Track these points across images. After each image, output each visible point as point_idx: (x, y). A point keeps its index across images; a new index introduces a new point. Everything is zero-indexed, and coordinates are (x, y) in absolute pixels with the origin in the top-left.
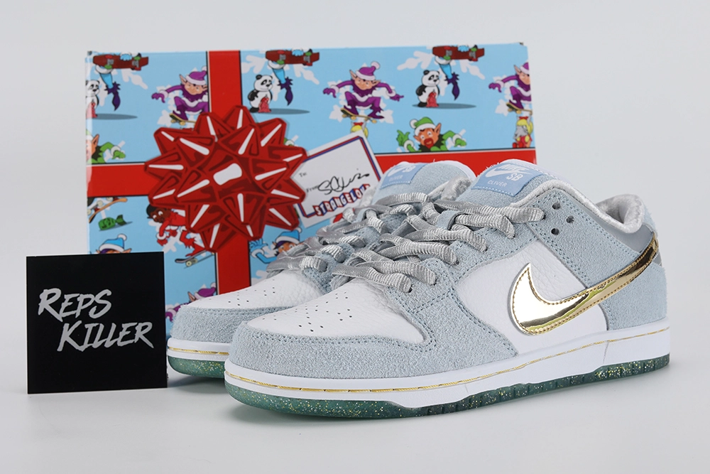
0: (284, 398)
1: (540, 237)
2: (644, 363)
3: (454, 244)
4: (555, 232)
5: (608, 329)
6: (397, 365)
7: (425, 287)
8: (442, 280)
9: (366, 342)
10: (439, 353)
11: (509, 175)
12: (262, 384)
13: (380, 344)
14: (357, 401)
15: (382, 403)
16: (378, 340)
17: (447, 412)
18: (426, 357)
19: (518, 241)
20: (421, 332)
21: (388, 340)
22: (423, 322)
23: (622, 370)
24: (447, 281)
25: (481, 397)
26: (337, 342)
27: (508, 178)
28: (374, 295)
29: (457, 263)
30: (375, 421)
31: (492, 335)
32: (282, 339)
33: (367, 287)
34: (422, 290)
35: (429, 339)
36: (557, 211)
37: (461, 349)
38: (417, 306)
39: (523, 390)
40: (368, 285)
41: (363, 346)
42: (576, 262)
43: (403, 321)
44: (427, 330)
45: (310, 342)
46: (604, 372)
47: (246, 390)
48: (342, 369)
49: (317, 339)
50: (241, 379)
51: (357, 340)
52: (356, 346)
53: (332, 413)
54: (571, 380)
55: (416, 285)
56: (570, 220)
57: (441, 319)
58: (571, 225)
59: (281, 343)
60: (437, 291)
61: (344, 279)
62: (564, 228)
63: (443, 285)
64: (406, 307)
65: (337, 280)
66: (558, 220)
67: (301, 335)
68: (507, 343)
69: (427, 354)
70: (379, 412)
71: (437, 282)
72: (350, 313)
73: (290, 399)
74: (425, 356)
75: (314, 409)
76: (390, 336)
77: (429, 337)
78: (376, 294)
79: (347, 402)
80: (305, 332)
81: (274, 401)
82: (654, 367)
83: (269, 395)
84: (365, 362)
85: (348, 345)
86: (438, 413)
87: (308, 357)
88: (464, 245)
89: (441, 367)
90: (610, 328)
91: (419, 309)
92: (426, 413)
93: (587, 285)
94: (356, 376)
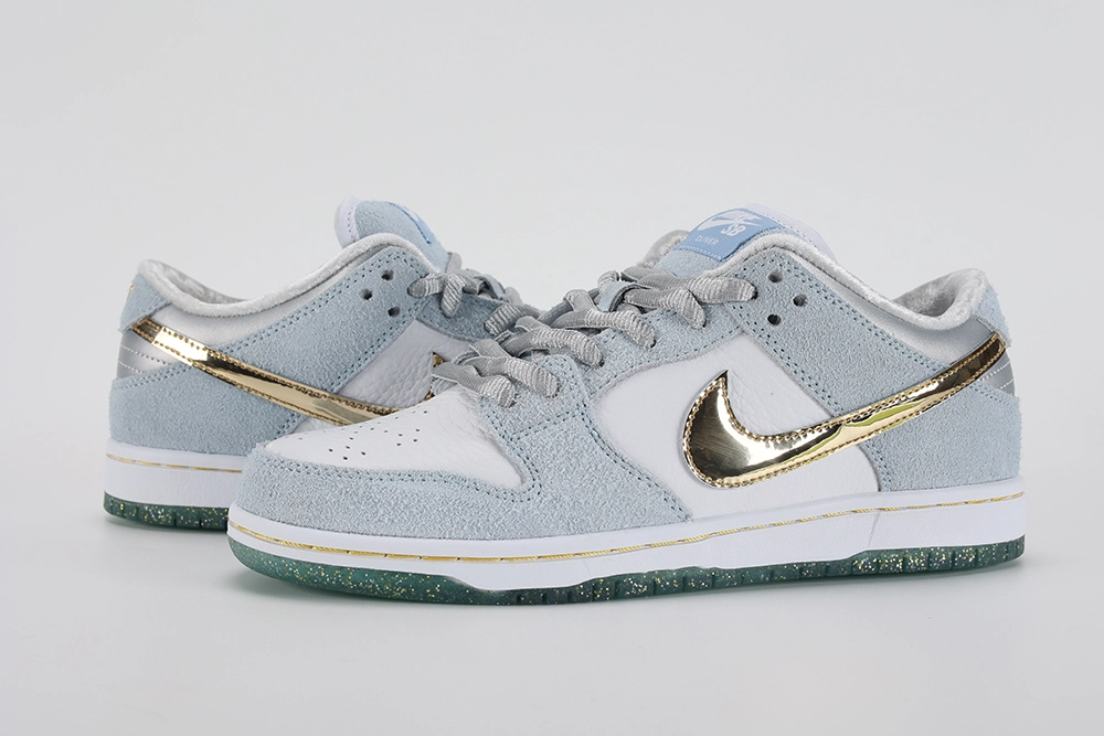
0: (286, 560)
1: (746, 327)
2: (954, 552)
3: (604, 333)
4: (774, 320)
5: (880, 490)
6: (468, 520)
7: (536, 400)
8: (567, 390)
9: (423, 480)
10: (542, 506)
11: (726, 227)
12: (288, 544)
13: (446, 485)
14: (396, 573)
15: (438, 578)
16: (444, 478)
17: (552, 603)
18: (520, 511)
19: (709, 333)
20: (518, 470)
21: (459, 480)
22: (524, 456)
23: (905, 561)
24: (575, 391)
25: (617, 583)
26: (377, 478)
27: (723, 232)
29: (601, 364)
30: (428, 605)
31: (643, 484)
34: (531, 404)
35: (529, 482)
36: (775, 285)
37: (582, 501)
38: (519, 428)
39: (703, 578)
41: (418, 487)
42: (812, 374)
44: (530, 467)
45: (336, 474)
46: (871, 560)
48: (376, 520)
49: (347, 472)
51: (411, 476)
52: (407, 486)
53: (359, 588)
54: (801, 570)
55: (523, 396)
56: (799, 302)
57: (555, 452)
58: (801, 309)
59: (292, 473)
60: (557, 406)
62: (788, 313)
63: (568, 398)
64: (501, 430)
66: (777, 299)
68: (671, 500)
69: (521, 506)
70: (433, 592)
71: (559, 393)
72: (418, 435)
74: (518, 508)
75: (331, 581)
76: (466, 473)
77: (530, 478)
81: (273, 563)
82: (976, 560)
83: (268, 554)
84: (415, 511)
85: (394, 483)
86: (535, 603)
87: (327, 498)
88: (619, 337)
89: (545, 529)
90: (884, 488)
91: (522, 435)
92: (514, 599)
93: (832, 412)
94: (398, 533)
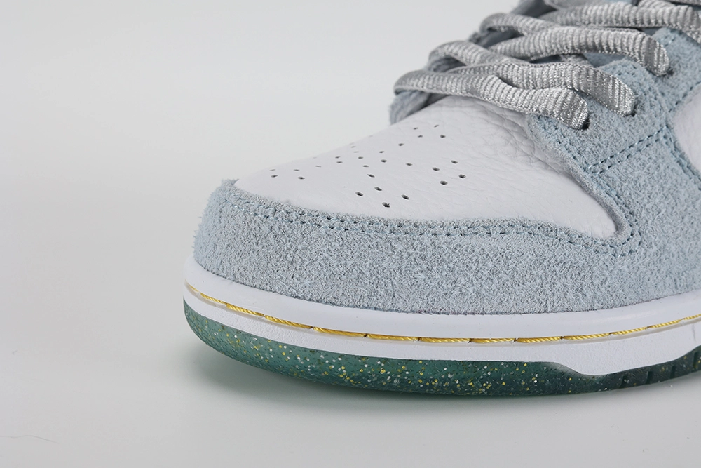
0: (327, 354)
3: (659, 34)
6: (570, 285)
7: (616, 120)
8: (647, 107)
9: (503, 233)
10: (647, 259)
12: (277, 322)
13: (533, 238)
15: (536, 366)
18: (625, 267)
20: (611, 214)
22: (614, 193)
26: (444, 233)
28: (501, 132)
29: (670, 72)
32: (325, 223)
33: (484, 116)
34: (610, 127)
35: (628, 229)
38: (601, 158)
40: (486, 112)
41: (500, 243)
43: (574, 190)
45: (387, 230)
47: (238, 332)
48: (457, 292)
49: (400, 225)
50: (227, 306)
51: (487, 228)
52: (484, 242)
53: (431, 387)
55: (599, 114)
57: (649, 188)
59: (322, 231)
60: (638, 128)
61: (422, 100)
63: (650, 117)
64: (581, 160)
65: (407, 101)
67: (366, 215)
69: (626, 261)
70: (530, 384)
71: (638, 110)
72: (459, 169)
73: (342, 356)
74: (623, 265)
75: (392, 379)
76: (551, 221)
77: (628, 224)
78: (508, 131)
79: (464, 364)
80: (370, 208)
81: (304, 359)
83: (294, 347)
84: (505, 277)
85: (467, 240)
86: (640, 385)
88: (679, 38)
89: (652, 290)
91: (606, 165)
92: (619, 383)
94: (488, 308)
